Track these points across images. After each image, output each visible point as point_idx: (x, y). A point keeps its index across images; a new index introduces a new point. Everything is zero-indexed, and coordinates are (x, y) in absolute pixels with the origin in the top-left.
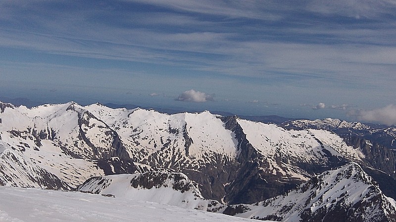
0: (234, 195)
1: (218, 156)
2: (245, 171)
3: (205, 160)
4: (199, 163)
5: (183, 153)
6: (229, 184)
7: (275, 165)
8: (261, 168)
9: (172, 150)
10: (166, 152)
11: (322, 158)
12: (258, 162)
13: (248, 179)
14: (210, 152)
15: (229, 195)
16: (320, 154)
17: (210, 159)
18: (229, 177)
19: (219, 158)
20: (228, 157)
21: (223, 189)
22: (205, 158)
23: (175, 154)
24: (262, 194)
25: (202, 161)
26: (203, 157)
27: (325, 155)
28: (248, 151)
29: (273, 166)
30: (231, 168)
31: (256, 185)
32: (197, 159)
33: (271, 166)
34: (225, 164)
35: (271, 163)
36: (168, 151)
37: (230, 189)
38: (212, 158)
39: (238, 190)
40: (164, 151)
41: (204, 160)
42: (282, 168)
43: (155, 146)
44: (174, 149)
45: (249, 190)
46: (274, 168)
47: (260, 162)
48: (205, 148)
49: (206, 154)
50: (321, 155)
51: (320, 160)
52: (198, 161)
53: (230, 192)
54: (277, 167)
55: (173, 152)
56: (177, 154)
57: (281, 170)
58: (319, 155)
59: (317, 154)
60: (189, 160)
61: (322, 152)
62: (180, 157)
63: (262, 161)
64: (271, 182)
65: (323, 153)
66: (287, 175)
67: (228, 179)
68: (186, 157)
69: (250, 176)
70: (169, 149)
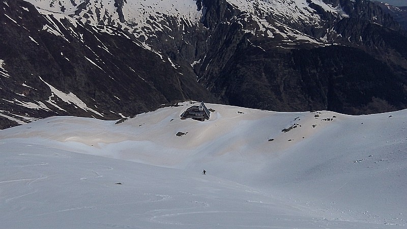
0: (212, 78)
1: (171, 20)
2: (220, 38)
3: (153, 27)
4: (145, 32)
5: (115, 17)
6: (198, 62)
7: (267, 24)
8: (247, 31)
9: (94, 12)
10: (86, 16)
11: (311, 17)
12: (239, 22)
13: (231, 50)
14: (157, 15)
15: (203, 80)
16: (308, 10)
17: (160, 25)
18: (196, 51)
19: (174, 22)
20: (187, 21)
21: (192, 71)
22: (151, 24)
23: (101, 18)
24: (262, 70)
25: (148, 28)
26: (148, 22)
27: (315, 12)
28: (219, 7)
29: (264, 26)
30: (197, 36)
31: (247, 56)
32: (140, 25)
33: (261, 27)
34: (185, 31)
35: (260, 22)
36: (89, 15)
37: (203, 69)
38: (162, 23)
39: (217, 69)
40: (81, 14)
41: (151, 27)
42: (277, 28)
43: (63, 9)
44: (98, 11)
45: (238, 66)
46: (267, 29)
47: (243, 22)
48: (147, 9)
49: (151, 17)
50: (310, 12)
51: (311, 19)
52: (143, 29)
53: (205, 74)
54: (270, 27)
55: (98, 16)
56: (104, 18)
57: (278, 31)
58: (307, 13)
59: (304, 11)
60: (128, 27)
61: (309, 8)
62: (111, 23)
63: (246, 19)
64: (269, 50)
65: (312, 10)
66: (290, 37)
67: (196, 55)
68: (121, 24)
69: (231, 46)
70: (90, 12)
